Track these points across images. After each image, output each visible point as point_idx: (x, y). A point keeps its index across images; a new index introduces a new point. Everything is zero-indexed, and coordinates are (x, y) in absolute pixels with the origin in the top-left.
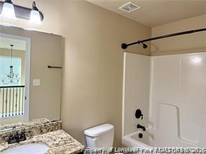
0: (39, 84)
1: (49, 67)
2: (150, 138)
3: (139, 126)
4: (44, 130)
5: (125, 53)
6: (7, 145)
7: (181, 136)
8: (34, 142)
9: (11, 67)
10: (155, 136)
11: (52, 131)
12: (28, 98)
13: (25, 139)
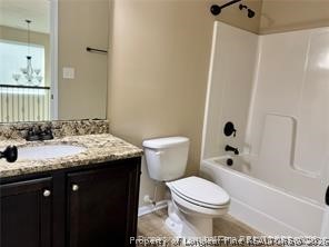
0: (73, 77)
1: (89, 49)
2: (245, 168)
3: (228, 148)
4: (81, 130)
5: (216, 23)
6: (25, 142)
7: (295, 165)
8: (65, 143)
9: (29, 58)
10: (252, 165)
11: (92, 133)
12: (56, 97)
13: (52, 138)
